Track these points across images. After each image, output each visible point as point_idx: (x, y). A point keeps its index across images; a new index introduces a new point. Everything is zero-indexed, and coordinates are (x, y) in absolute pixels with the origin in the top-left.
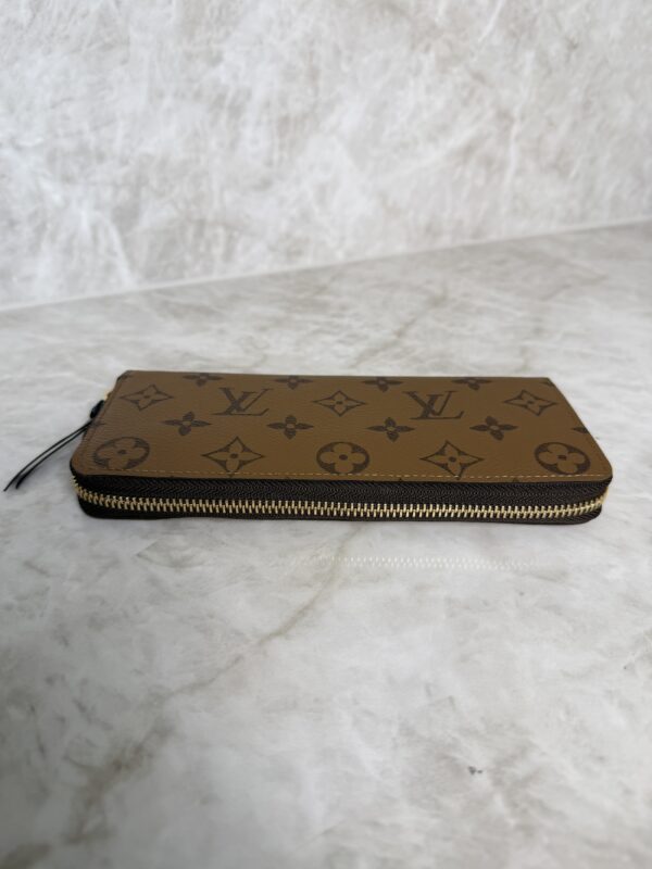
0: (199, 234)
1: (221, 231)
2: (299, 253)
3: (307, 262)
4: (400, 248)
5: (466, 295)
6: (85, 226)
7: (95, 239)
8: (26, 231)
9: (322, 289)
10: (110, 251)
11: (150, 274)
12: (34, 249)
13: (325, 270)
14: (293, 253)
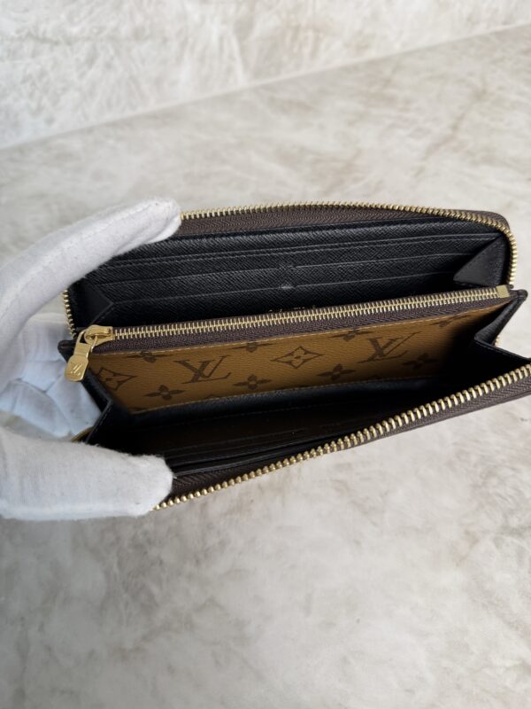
0: (295, 38)
1: (310, 34)
2: (366, 47)
3: (372, 54)
4: (445, 36)
5: (501, 88)
6: (215, 39)
7: (221, 48)
8: (174, 45)
9: (387, 82)
10: (231, 57)
11: (257, 74)
12: (179, 59)
13: (386, 60)
14: (362, 47)
